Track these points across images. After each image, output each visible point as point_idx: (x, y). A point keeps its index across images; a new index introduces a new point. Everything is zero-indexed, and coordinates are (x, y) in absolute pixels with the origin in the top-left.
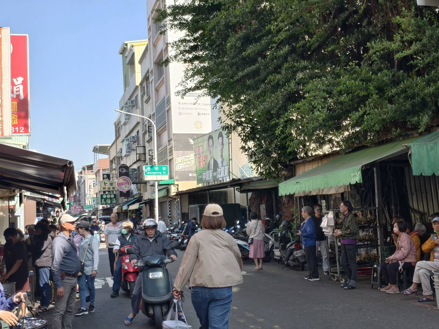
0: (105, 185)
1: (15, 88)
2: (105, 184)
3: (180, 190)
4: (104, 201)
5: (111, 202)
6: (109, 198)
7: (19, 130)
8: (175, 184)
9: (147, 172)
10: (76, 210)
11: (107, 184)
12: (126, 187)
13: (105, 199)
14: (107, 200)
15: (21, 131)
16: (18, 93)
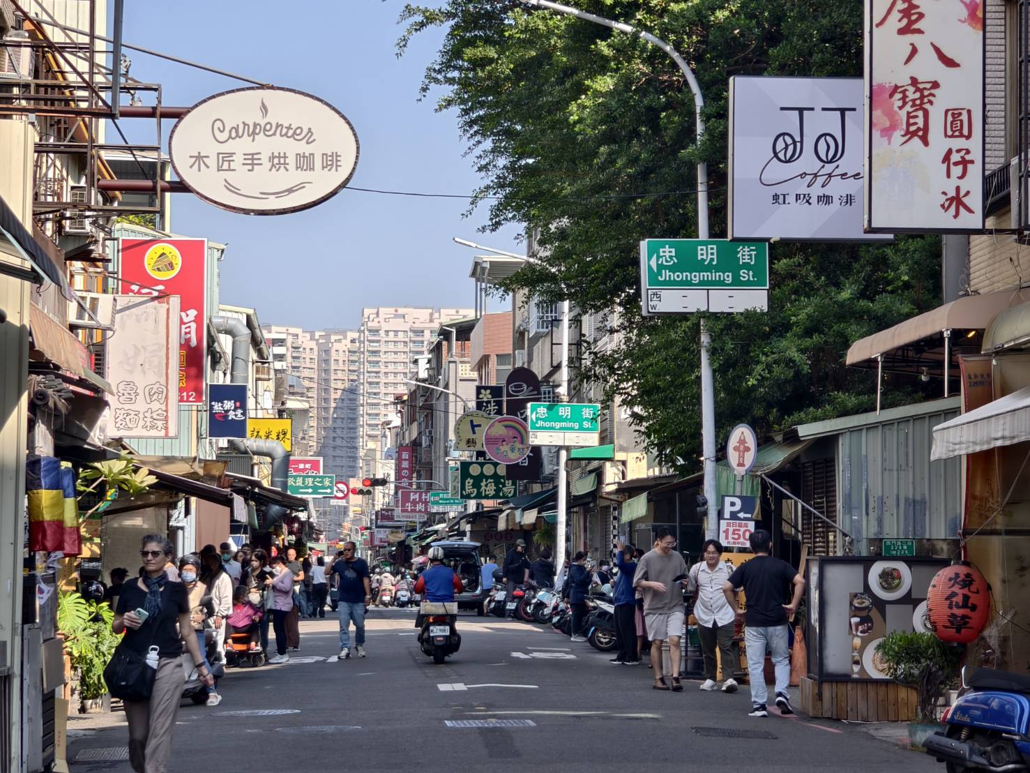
0: (474, 433)
1: (183, 327)
2: (473, 426)
3: (630, 477)
4: (474, 486)
5: (498, 490)
6: (490, 477)
7: (188, 397)
8: (616, 459)
9: (537, 422)
10: (409, 506)
11: (479, 426)
12: (513, 450)
13: (478, 480)
14: (483, 484)
15: (191, 399)
16: (188, 336)
